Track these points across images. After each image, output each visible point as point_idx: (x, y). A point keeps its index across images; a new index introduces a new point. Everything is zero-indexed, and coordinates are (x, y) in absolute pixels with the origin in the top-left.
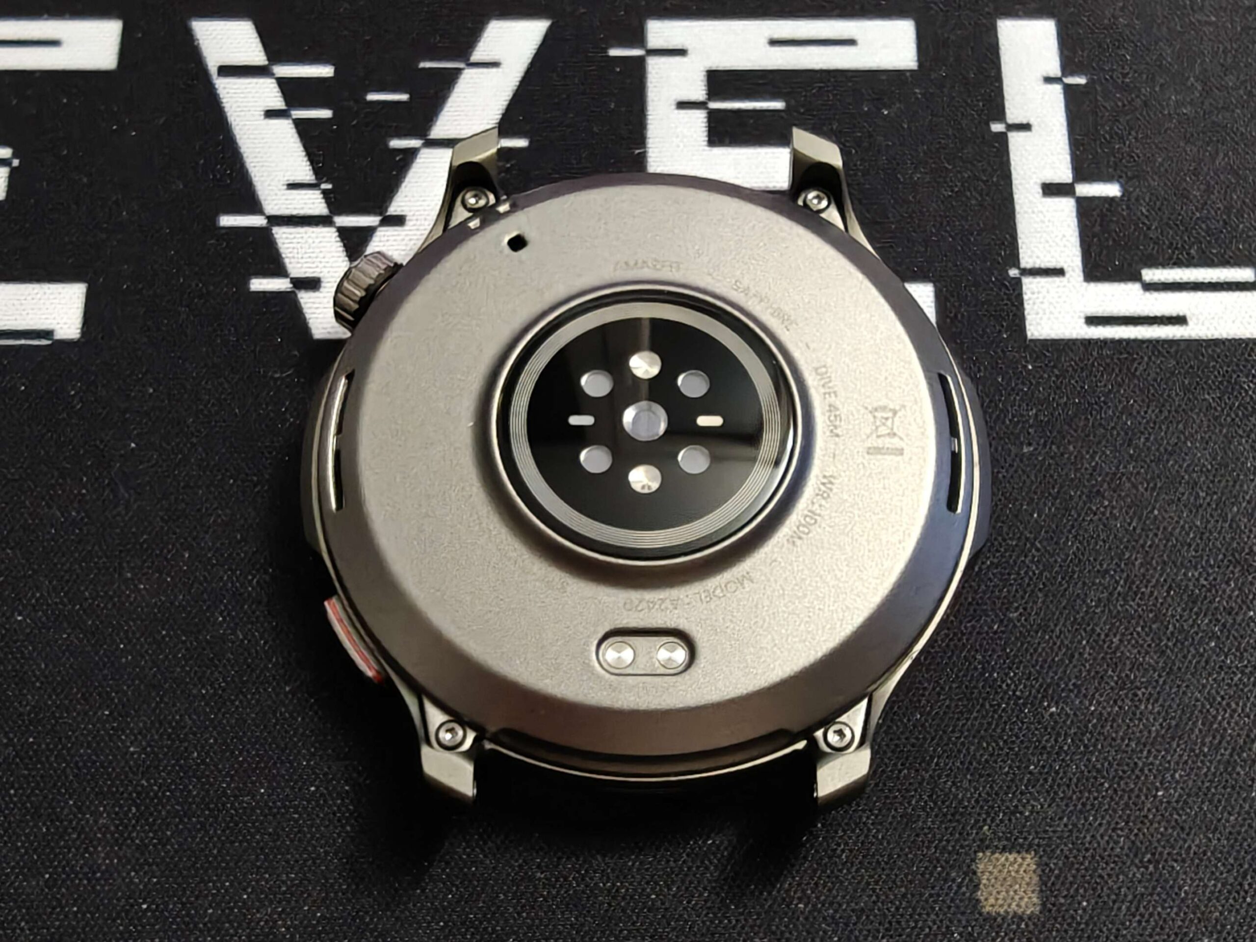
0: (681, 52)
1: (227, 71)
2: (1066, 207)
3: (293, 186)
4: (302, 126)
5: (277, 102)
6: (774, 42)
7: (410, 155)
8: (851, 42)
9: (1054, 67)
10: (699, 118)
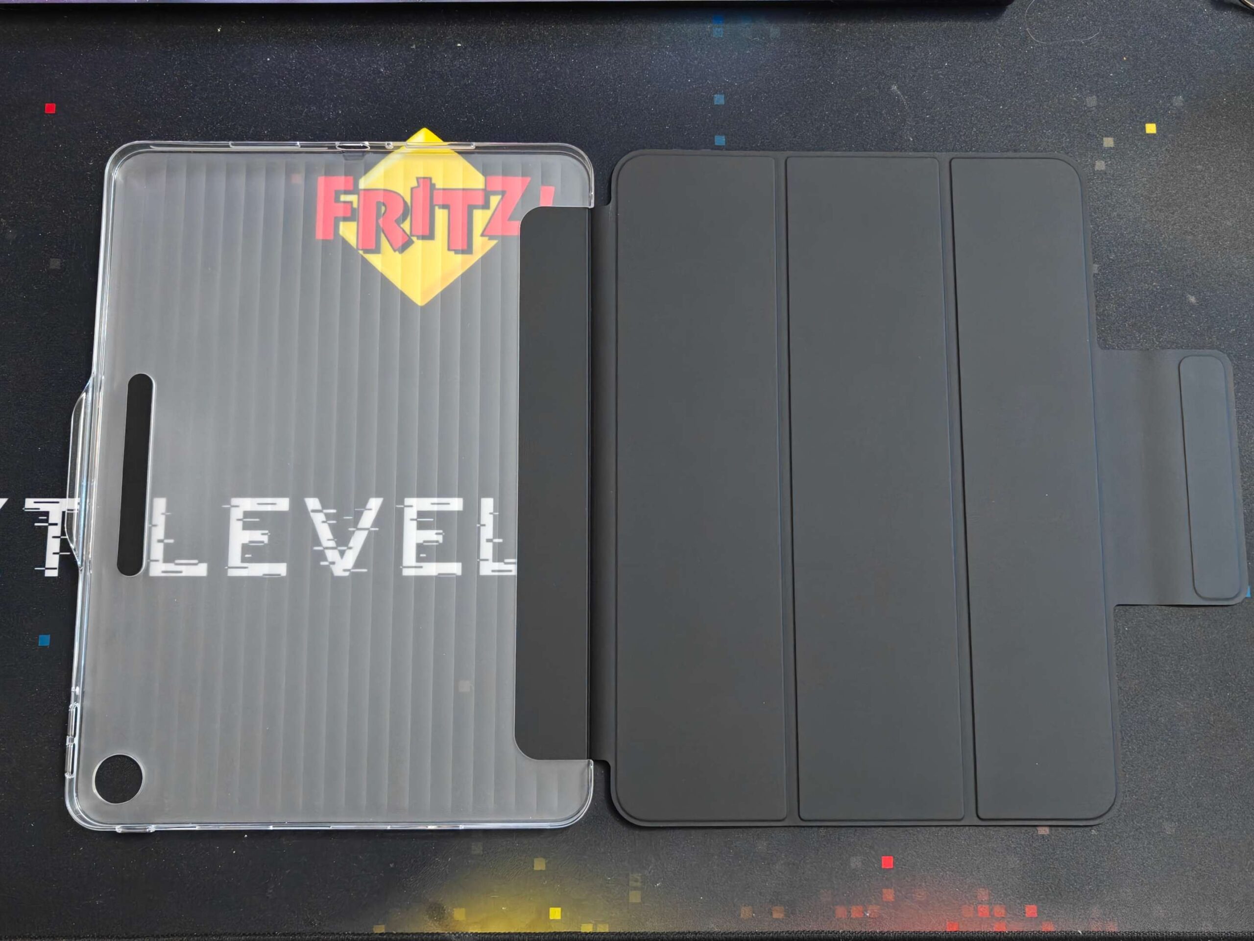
0: (411, 506)
1: (314, 511)
2: (490, 545)
3: (329, 540)
4: (330, 525)
5: (324, 519)
6: (433, 504)
7: (354, 532)
8: (449, 504)
9: (492, 511)
10: (415, 522)
